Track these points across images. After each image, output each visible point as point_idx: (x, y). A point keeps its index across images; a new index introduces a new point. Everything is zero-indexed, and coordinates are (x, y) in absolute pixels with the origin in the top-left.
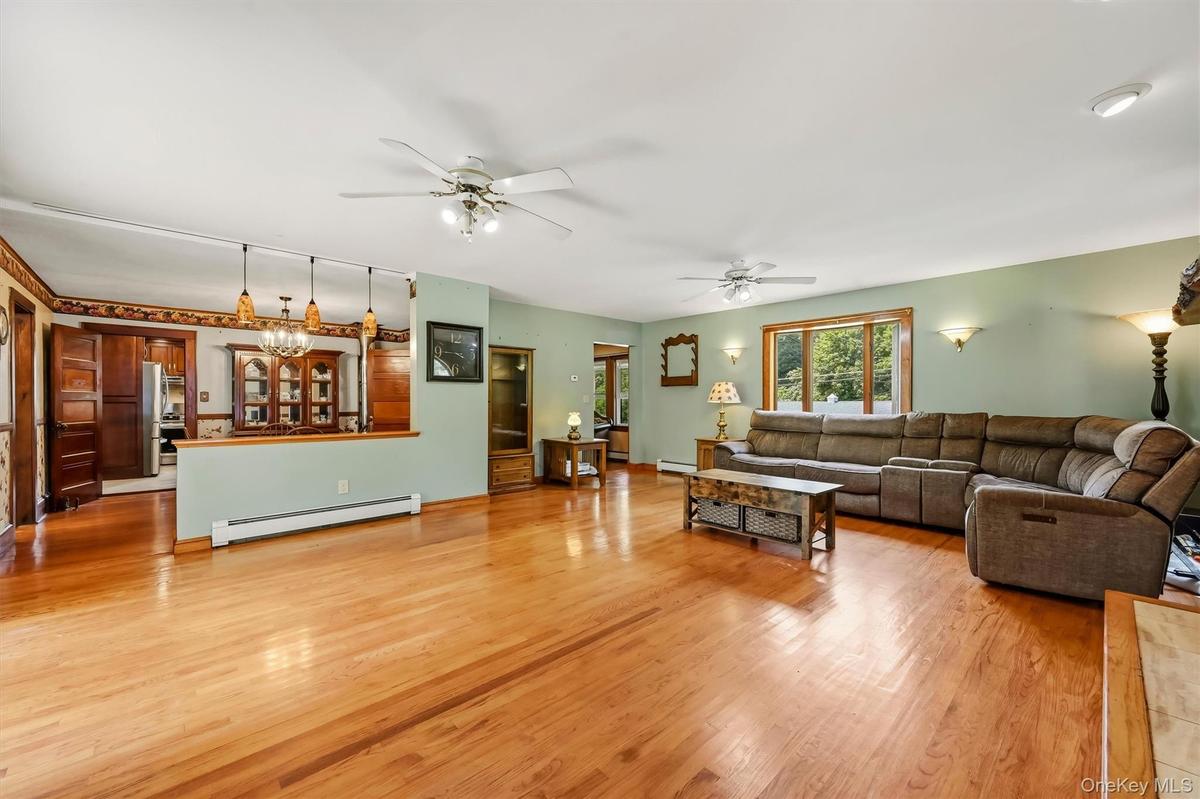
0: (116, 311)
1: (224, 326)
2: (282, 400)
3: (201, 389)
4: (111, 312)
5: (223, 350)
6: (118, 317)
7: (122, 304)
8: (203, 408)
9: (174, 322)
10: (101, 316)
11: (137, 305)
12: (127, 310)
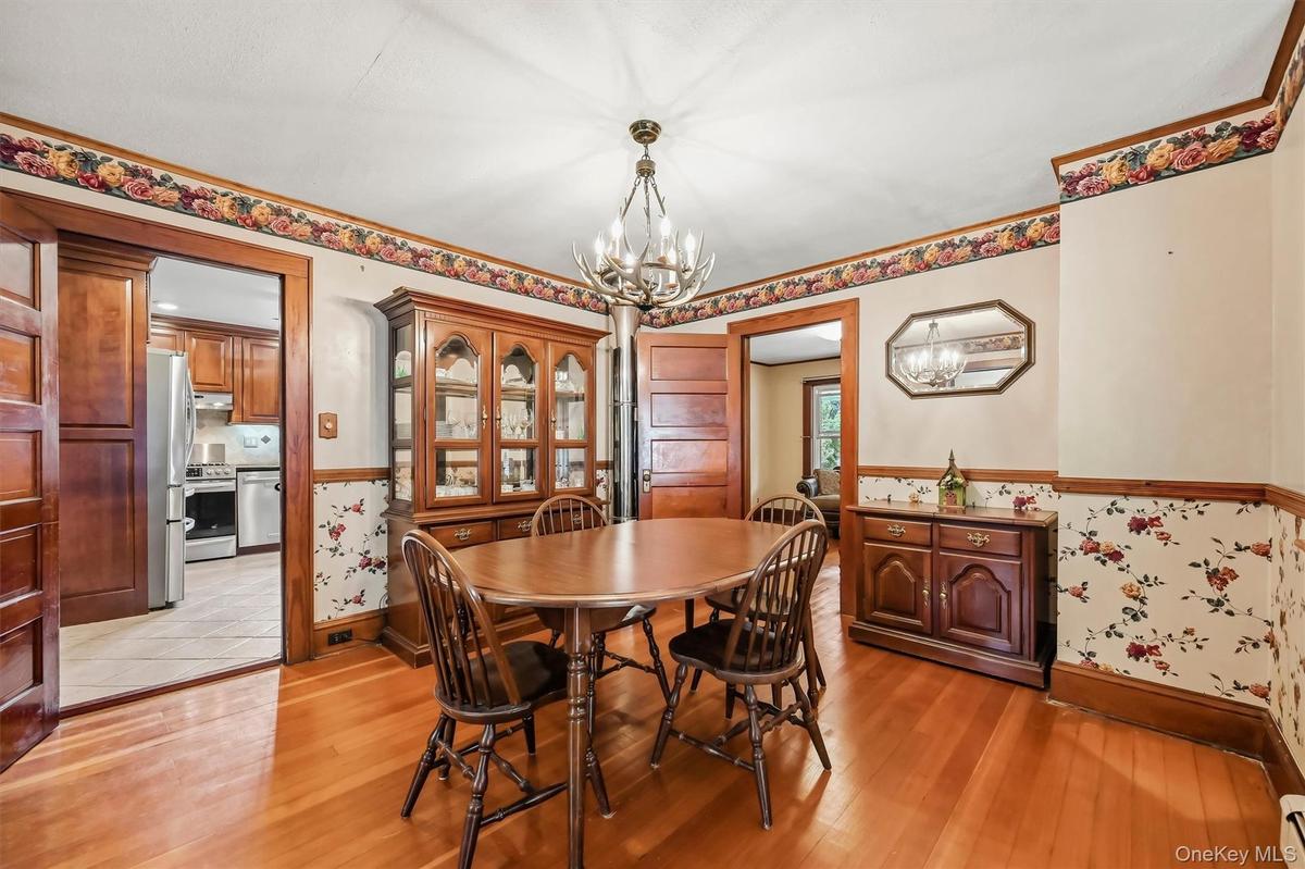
0: (103, 171)
1: (370, 254)
2: (506, 435)
3: (319, 408)
4: (86, 171)
5: (367, 313)
6: (104, 187)
7: (122, 152)
8: (325, 456)
9: (257, 226)
10: (56, 177)
11: (163, 164)
12: (134, 173)
